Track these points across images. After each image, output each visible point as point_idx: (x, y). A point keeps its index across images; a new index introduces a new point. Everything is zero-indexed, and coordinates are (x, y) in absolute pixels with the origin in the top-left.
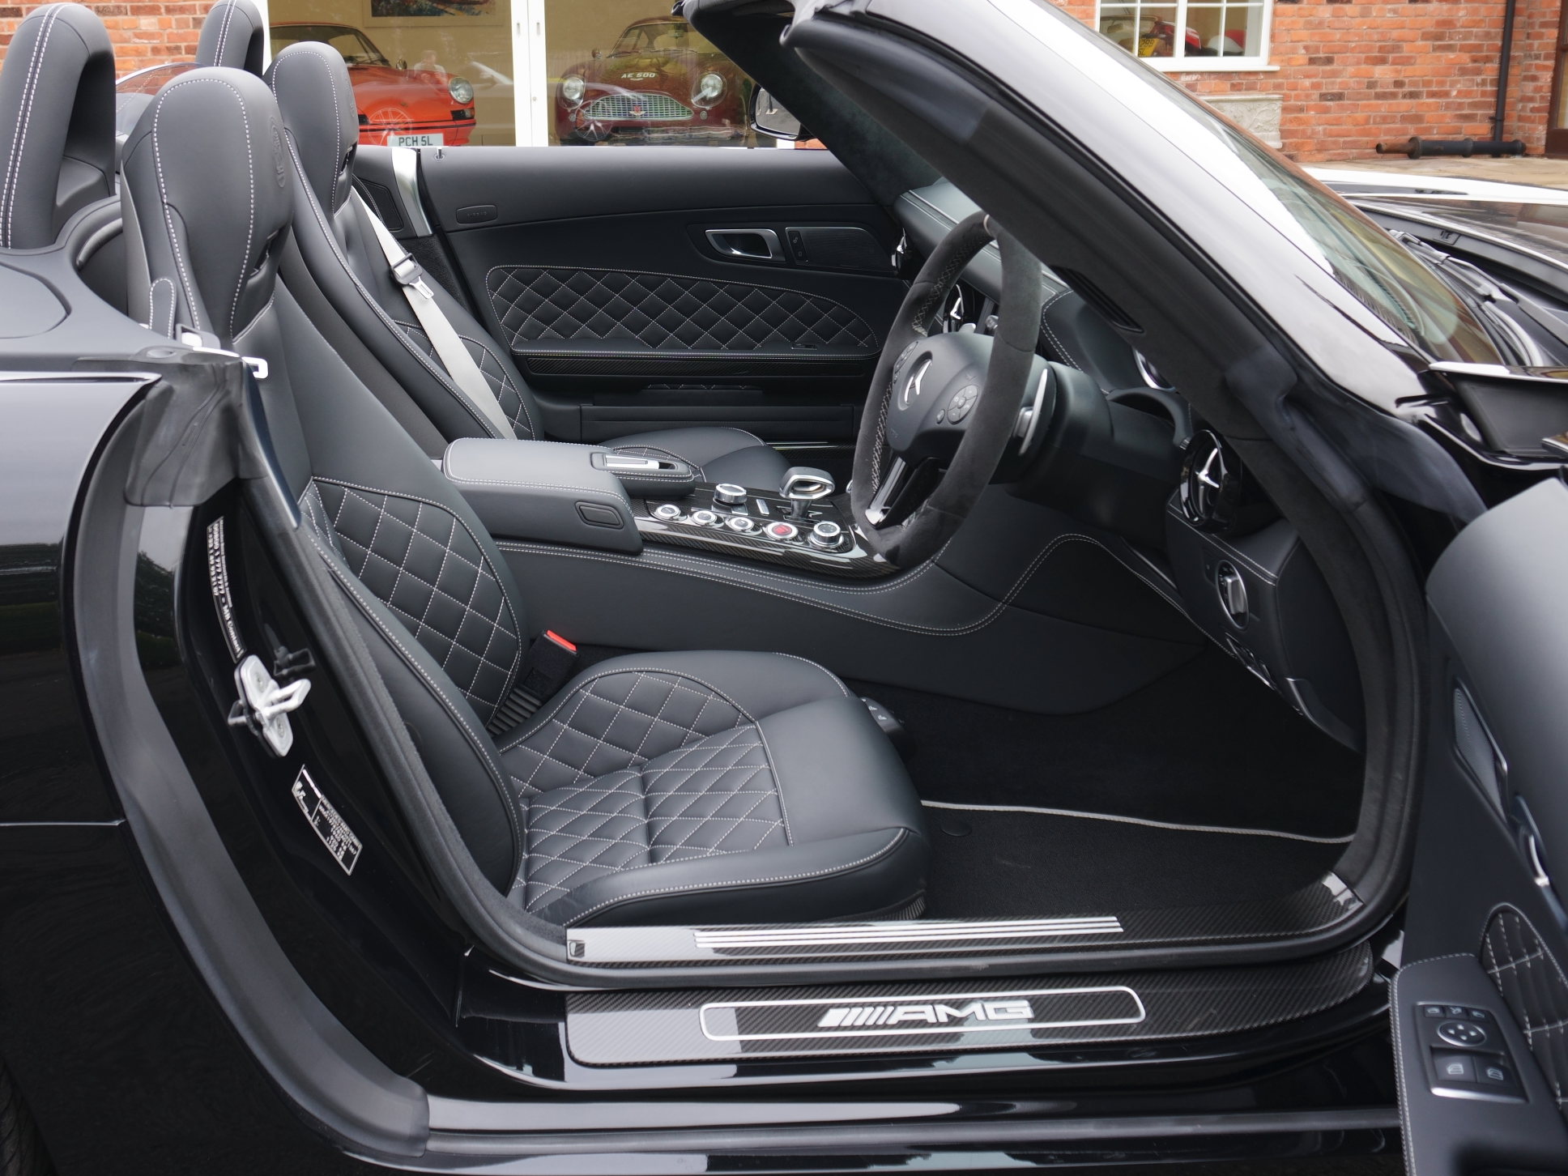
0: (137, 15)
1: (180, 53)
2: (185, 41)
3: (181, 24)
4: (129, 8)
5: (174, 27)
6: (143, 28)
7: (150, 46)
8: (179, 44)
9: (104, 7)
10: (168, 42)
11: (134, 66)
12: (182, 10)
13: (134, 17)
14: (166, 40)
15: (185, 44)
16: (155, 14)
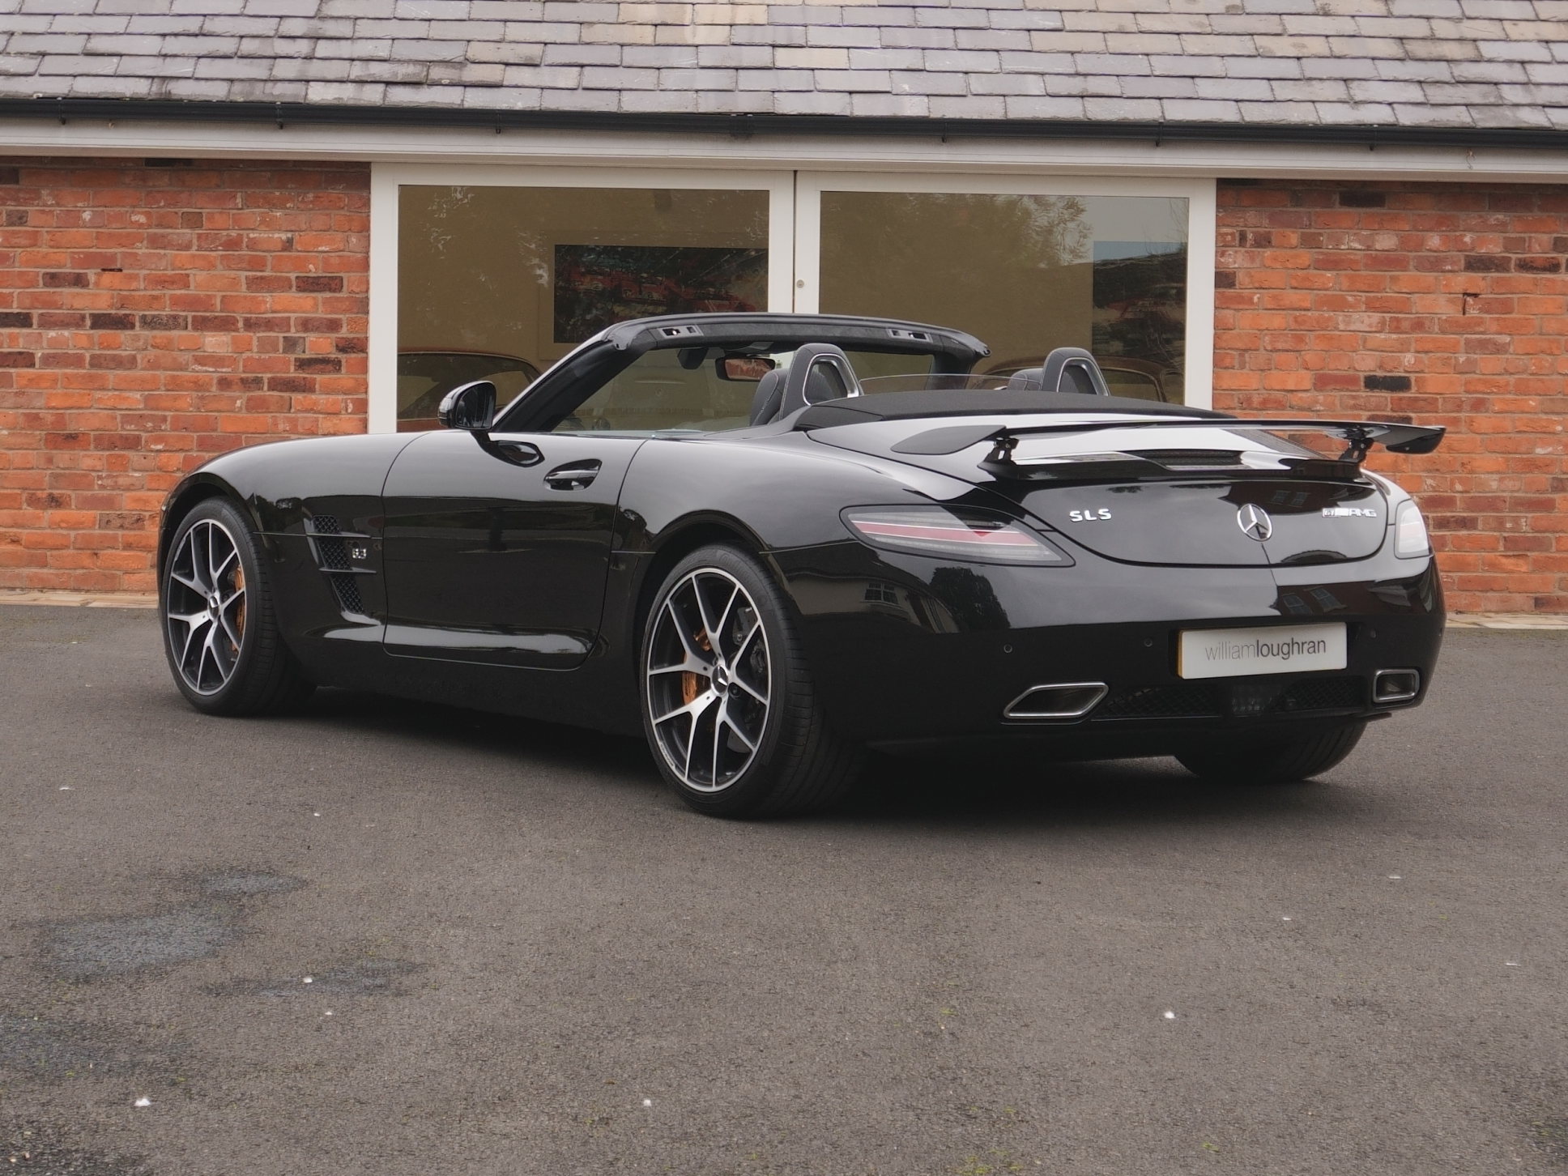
0: (202, 330)
1: (261, 389)
2: (270, 372)
3: (263, 345)
4: (190, 320)
5: (255, 349)
6: (209, 350)
7: (216, 375)
8: (260, 375)
9: (154, 317)
10: (244, 372)
11: (191, 406)
12: (269, 325)
13: (196, 334)
14: (241, 369)
15: (269, 375)
16: (228, 330)
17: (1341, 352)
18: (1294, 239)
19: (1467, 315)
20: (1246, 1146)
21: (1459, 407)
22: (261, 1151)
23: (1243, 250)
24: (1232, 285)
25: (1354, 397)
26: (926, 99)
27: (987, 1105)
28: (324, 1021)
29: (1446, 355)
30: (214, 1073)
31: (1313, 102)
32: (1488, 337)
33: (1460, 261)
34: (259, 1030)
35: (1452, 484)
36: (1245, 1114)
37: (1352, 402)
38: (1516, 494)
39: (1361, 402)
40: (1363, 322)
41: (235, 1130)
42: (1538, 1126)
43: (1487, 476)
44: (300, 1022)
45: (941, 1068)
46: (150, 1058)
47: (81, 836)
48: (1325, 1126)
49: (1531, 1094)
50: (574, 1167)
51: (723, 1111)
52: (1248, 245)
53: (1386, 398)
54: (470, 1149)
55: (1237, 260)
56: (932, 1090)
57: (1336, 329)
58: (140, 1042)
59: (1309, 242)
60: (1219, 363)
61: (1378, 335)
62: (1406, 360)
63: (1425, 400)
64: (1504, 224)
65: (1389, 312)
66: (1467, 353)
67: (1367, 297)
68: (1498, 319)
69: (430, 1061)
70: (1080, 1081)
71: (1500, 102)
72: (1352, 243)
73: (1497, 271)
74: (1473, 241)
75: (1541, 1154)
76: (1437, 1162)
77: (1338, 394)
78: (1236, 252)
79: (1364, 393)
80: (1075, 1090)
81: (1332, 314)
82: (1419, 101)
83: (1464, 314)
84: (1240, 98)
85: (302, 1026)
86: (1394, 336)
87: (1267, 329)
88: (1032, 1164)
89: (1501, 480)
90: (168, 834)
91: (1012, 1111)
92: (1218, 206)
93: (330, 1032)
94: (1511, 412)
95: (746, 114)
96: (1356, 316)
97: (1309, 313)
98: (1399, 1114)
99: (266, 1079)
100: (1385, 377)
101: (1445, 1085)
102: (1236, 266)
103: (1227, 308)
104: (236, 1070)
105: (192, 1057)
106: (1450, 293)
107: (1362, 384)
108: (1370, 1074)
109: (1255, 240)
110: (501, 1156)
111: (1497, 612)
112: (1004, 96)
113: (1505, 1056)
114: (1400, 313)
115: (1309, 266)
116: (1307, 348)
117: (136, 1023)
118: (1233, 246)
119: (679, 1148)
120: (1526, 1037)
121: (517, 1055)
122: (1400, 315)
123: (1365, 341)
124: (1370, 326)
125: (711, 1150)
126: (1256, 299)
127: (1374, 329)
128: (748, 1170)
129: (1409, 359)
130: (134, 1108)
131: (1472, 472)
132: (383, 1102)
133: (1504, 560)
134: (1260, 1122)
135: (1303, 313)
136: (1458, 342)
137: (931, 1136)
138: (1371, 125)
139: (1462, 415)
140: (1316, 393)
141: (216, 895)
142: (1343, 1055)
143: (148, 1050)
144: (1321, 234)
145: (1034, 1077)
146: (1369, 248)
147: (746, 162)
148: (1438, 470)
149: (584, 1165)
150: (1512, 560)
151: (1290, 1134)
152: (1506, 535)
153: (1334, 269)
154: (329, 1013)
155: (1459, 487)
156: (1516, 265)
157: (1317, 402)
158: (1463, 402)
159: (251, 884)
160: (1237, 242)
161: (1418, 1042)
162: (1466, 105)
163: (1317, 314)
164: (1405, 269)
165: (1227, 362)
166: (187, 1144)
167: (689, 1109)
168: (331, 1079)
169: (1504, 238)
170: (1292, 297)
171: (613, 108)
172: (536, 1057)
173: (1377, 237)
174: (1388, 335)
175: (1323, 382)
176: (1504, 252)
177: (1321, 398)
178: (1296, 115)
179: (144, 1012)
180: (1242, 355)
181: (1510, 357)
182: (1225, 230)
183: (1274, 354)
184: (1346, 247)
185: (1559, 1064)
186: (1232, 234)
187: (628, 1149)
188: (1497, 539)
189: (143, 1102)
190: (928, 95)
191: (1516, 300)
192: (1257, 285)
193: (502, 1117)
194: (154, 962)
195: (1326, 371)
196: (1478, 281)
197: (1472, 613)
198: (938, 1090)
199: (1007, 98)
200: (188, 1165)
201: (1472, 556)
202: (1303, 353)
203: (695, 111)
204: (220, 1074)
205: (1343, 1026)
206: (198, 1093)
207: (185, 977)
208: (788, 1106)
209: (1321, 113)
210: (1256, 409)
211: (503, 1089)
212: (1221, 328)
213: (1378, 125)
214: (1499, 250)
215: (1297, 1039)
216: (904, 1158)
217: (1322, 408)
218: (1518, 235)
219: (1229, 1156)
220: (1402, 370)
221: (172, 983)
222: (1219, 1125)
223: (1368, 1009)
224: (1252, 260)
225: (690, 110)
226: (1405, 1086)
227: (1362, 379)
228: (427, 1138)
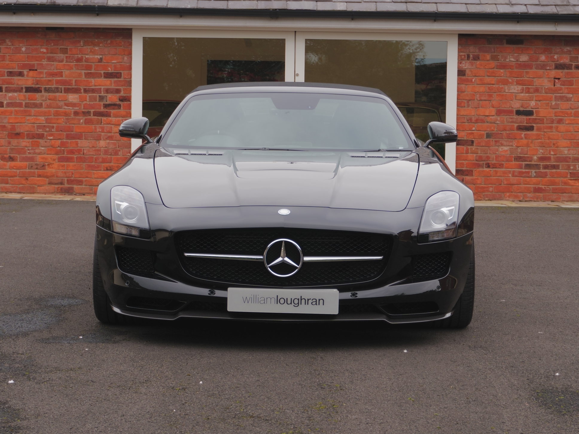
0: (68, 93)
1: (90, 115)
2: (93, 108)
3: (91, 99)
4: (63, 89)
5: (88, 100)
6: (70, 101)
7: (73, 110)
8: (90, 110)
9: (49, 88)
10: (84, 109)
11: (63, 122)
12: (93, 91)
13: (65, 94)
14: (83, 108)
15: (93, 110)
16: (77, 93)
17: (507, 101)
18: (488, 57)
19: (555, 86)
20: (425, 399)
21: (552, 122)
22: (53, 399)
23: (468, 61)
24: (464, 75)
25: (511, 118)
26: (346, 4)
27: (329, 384)
28: (84, 352)
29: (547, 102)
30: (40, 371)
31: (496, 4)
32: (564, 95)
33: (553, 65)
34: (59, 355)
35: (550, 152)
36: (427, 387)
37: (511, 120)
38: (575, 156)
39: (514, 120)
40: (515, 89)
41: (45, 392)
42: (537, 392)
43: (563, 149)
44: (76, 352)
45: (315, 370)
46: (17, 365)
47: (3, 284)
48: (456, 392)
49: (538, 380)
50: (169, 405)
51: (229, 385)
52: (470, 59)
53: (524, 119)
54: (131, 399)
55: (466, 65)
56: (309, 378)
57: (505, 92)
58: (14, 360)
59: (494, 58)
60: (459, 105)
61: (521, 94)
62: (532, 104)
63: (539, 119)
64: (570, 51)
65: (525, 85)
66: (555, 101)
67: (517, 80)
68: (567, 88)
69: (122, 367)
70: (366, 375)
71: (568, 4)
72: (511, 59)
73: (567, 69)
74: (558, 58)
75: (536, 403)
76: (496, 405)
77: (505, 117)
78: (466, 62)
79: (515, 117)
80: (364, 378)
81: (503, 86)
82: (537, 4)
83: (554, 86)
84: (467, 3)
85: (76, 354)
86: (527, 95)
87: (478, 92)
88: (342, 405)
89: (569, 150)
90: (37, 283)
91: (338, 386)
92: (459, 44)
93: (86, 356)
94: (573, 124)
95: (276, 9)
96: (512, 87)
97: (494, 86)
98: (486, 388)
99: (59, 373)
100: (524, 110)
101: (505, 377)
102: (466, 67)
103: (462, 84)
104: (48, 370)
105: (32, 365)
106: (549, 78)
107: (515, 113)
108: (478, 373)
109: (473, 58)
110: (142, 402)
111: (567, 201)
112: (376, 2)
113: (530, 366)
114: (529, 85)
115: (494, 67)
116: (493, 99)
117: (14, 353)
118: (464, 60)
119: (210, 399)
120: (540, 360)
121: (155, 365)
122: (529, 87)
123: (516, 96)
124: (518, 91)
125: (222, 400)
126: (473, 80)
127: (519, 92)
128: (234, 407)
129: (533, 103)
130: (8, 384)
131: (557, 147)
132: (102, 382)
133: (570, 181)
134: (432, 390)
135: (492, 86)
136: (552, 97)
137: (306, 395)
138: (518, 13)
139: (554, 125)
140: (497, 117)
141: (51, 306)
142: (469, 366)
143: (16, 363)
144: (499, 55)
145: (350, 374)
146: (517, 61)
147: (276, 28)
148: (544, 146)
149: (173, 405)
150: (573, 181)
151: (442, 395)
152: (570, 171)
153: (504, 69)
154: (87, 349)
155: (552, 153)
156: (574, 67)
157: (497, 120)
158: (554, 120)
159: (65, 302)
160: (466, 58)
161: (498, 361)
162: (555, 5)
163: (497, 86)
164: (531, 68)
165: (463, 104)
166: (25, 397)
167: (216, 385)
168: (83, 374)
169: (570, 57)
170: (487, 79)
171: (225, 7)
172: (162, 366)
173: (520, 56)
174: (525, 94)
175: (499, 112)
176: (570, 62)
177: (499, 119)
178: (489, 9)
179: (17, 349)
180: (468, 102)
181: (572, 102)
182: (462, 54)
183: (481, 102)
184: (508, 60)
185: (551, 369)
186: (464, 55)
187: (191, 399)
188: (567, 173)
189: (11, 382)
190: (346, 2)
191: (574, 81)
192: (474, 75)
193: (146, 387)
194: (24, 330)
195: (501, 108)
196: (560, 73)
197: (558, 201)
198: (312, 378)
199: (377, 3)
200: (24, 404)
201: (557, 180)
202: (492, 101)
203: (257, 8)
204: (42, 371)
205: (471, 355)
206: (33, 378)
207: (34, 336)
208: (254, 384)
209: (498, 8)
210: (474, 123)
211: (148, 377)
212: (460, 91)
213: (521, 13)
214: (568, 61)
215: (453, 360)
216: (294, 403)
217: (499, 122)
218: (575, 56)
219: (417, 402)
220: (530, 107)
221: (29, 338)
222: (416, 391)
223: (482, 349)
224: (472, 65)
225: (254, 8)
226: (490, 377)
227: (515, 111)
228: (116, 395)
